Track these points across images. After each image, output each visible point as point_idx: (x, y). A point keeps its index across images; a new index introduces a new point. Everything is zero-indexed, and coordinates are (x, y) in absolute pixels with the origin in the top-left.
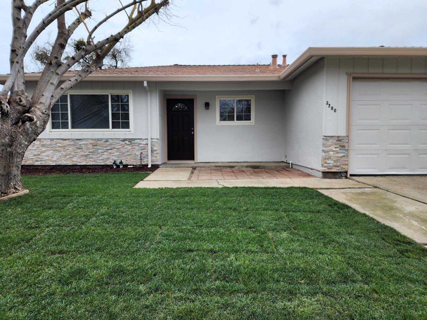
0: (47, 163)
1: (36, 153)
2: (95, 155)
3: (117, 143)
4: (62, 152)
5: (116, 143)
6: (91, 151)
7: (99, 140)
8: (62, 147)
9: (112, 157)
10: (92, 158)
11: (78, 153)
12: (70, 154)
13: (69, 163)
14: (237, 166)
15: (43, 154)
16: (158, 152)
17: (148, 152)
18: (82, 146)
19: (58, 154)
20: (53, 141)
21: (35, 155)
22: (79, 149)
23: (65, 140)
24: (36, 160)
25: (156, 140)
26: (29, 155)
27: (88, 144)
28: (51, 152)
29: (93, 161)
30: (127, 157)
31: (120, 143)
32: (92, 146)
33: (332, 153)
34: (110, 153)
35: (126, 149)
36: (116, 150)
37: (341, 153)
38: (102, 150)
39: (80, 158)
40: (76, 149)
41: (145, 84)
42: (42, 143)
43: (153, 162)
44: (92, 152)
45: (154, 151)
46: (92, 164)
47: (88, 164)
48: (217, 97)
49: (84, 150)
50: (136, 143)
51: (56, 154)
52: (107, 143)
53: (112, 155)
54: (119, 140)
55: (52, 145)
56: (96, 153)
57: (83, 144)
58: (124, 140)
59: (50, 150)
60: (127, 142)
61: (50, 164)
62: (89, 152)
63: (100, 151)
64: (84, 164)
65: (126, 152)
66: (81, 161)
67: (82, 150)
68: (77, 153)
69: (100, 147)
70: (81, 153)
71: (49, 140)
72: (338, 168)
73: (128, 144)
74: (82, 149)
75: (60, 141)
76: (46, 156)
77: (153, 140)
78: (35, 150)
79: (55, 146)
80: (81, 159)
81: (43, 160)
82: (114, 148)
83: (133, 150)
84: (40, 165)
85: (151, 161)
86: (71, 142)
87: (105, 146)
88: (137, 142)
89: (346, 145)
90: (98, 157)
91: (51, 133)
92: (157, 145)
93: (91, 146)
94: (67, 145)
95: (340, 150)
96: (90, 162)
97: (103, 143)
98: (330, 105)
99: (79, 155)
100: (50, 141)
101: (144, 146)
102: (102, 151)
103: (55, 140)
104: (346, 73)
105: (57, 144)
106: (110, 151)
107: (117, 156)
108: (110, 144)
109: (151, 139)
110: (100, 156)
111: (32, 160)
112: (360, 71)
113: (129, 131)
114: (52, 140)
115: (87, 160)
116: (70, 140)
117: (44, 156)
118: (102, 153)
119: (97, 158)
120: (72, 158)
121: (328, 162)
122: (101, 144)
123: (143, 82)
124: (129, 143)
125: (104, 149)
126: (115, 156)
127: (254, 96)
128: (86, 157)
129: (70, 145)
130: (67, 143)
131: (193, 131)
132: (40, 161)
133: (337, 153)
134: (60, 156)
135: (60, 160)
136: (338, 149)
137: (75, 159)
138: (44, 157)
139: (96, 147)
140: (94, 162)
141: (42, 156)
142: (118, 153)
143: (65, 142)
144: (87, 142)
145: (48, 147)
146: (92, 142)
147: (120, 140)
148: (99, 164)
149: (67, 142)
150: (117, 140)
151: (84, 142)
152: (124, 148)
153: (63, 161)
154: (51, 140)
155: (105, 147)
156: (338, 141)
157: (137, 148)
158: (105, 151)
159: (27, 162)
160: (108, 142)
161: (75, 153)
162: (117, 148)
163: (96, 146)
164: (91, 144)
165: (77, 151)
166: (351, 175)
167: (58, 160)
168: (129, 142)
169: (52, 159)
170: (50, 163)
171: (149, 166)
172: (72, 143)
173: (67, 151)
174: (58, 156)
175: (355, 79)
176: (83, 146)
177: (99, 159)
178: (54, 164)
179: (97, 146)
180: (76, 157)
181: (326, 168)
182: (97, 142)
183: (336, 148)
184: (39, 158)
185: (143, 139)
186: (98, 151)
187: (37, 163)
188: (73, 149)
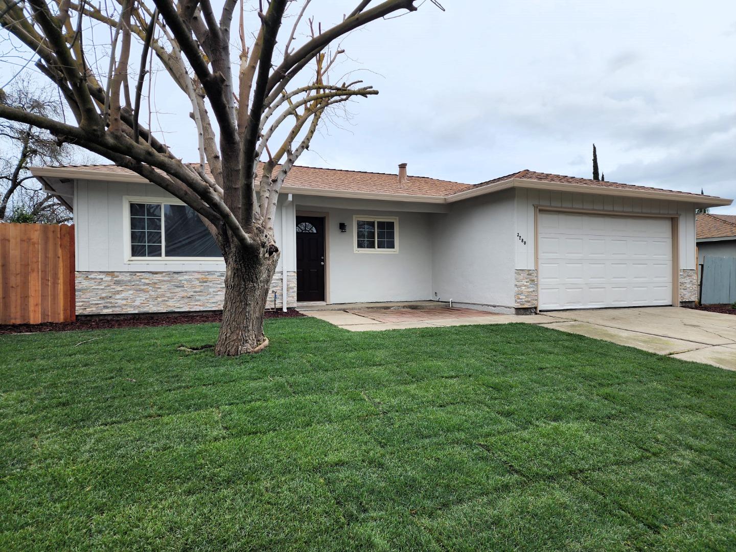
0: (124, 310)
1: (104, 295)
2: (203, 296)
4: (150, 293)
6: (198, 290)
7: (209, 273)
8: (150, 285)
10: (199, 300)
11: (176, 294)
12: (163, 296)
13: (162, 309)
14: (392, 307)
15: (118, 297)
16: (295, 289)
17: (282, 290)
18: (183, 282)
19: (144, 296)
20: (136, 275)
21: (102, 298)
22: (177, 287)
23: (156, 273)
24: (104, 307)
25: (293, 274)
26: (91, 298)
27: (193, 279)
28: (131, 292)
29: (200, 306)
32: (200, 282)
33: (524, 288)
37: (531, 287)
38: (214, 288)
39: (179, 300)
40: (173, 287)
41: (290, 198)
42: (115, 279)
43: (289, 304)
44: (199, 292)
45: (290, 289)
46: (198, 310)
47: (192, 310)
48: (354, 216)
49: (186, 289)
51: (141, 295)
55: (134, 281)
56: (205, 293)
57: (185, 280)
59: (130, 290)
61: (129, 312)
62: (194, 292)
63: (211, 290)
64: (187, 310)
66: (182, 306)
67: (183, 289)
68: (175, 293)
69: (211, 285)
70: (182, 293)
71: (128, 274)
72: (529, 304)
74: (183, 287)
75: (147, 275)
76: (122, 299)
77: (289, 274)
78: (102, 289)
79: (138, 282)
80: (182, 302)
81: (116, 305)
84: (111, 313)
85: (287, 303)
86: (164, 277)
87: (219, 282)
89: (535, 279)
90: (208, 298)
91: (131, 263)
92: (294, 281)
93: (197, 282)
94: (158, 281)
95: (531, 284)
96: (195, 307)
97: (216, 278)
98: (520, 237)
99: (179, 297)
100: (130, 275)
101: (276, 281)
102: (215, 290)
103: (138, 274)
104: (533, 205)
105: (143, 281)
109: (287, 272)
110: (211, 297)
111: (97, 306)
112: (545, 204)
114: (133, 273)
115: (191, 304)
116: (164, 274)
117: (119, 299)
118: (214, 293)
119: (207, 301)
120: (167, 301)
121: (521, 297)
122: (214, 279)
123: (287, 195)
125: (217, 287)
127: (397, 218)
128: (189, 299)
129: (163, 281)
130: (159, 279)
131: (323, 261)
132: (112, 307)
133: (528, 288)
134: (146, 299)
135: (147, 305)
136: (528, 284)
137: (171, 303)
138: (119, 301)
139: (205, 284)
140: (202, 307)
141: (116, 299)
143: (156, 277)
144: (191, 277)
145: (126, 286)
146: (200, 276)
148: (209, 309)
149: (159, 277)
151: (186, 277)
153: (151, 306)
154: (131, 273)
155: (218, 284)
156: (528, 275)
158: (219, 289)
159: (88, 310)
161: (171, 293)
164: (198, 279)
165: (175, 291)
166: (540, 311)
167: (143, 305)
169: (134, 303)
170: (129, 310)
171: (285, 310)
172: (166, 278)
173: (159, 290)
174: (144, 299)
175: (540, 210)
176: (185, 282)
177: (210, 301)
178: (136, 312)
179: (206, 282)
180: (173, 300)
181: (519, 304)
182: (207, 276)
183: (526, 282)
184: (111, 303)
186: (208, 290)
187: (105, 311)
188: (169, 287)
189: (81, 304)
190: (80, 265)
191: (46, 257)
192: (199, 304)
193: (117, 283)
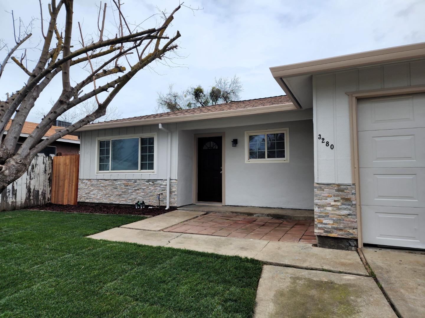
1: (87, 192)
2: (126, 195)
3: (143, 184)
4: (103, 192)
5: (142, 183)
6: (123, 191)
7: (130, 180)
8: (104, 187)
9: (139, 197)
10: (124, 197)
11: (114, 193)
13: (108, 201)
14: (256, 214)
15: (92, 193)
16: (176, 193)
17: (167, 193)
19: (101, 193)
21: (86, 194)
22: (115, 188)
24: (87, 198)
25: (175, 181)
26: (83, 193)
28: (96, 191)
29: (124, 201)
30: (150, 197)
31: (145, 184)
32: (125, 186)
33: (330, 208)
34: (137, 194)
35: (149, 190)
36: (142, 190)
37: (345, 209)
39: (115, 197)
40: (113, 189)
41: (160, 126)
42: (91, 183)
43: (171, 203)
44: (124, 192)
45: (172, 192)
46: (123, 203)
47: (120, 203)
48: (246, 132)
49: (118, 190)
50: (158, 184)
51: (100, 193)
52: (136, 184)
53: (139, 195)
54: (145, 180)
55: (97, 185)
56: (127, 193)
57: (118, 184)
58: (149, 181)
59: (96, 189)
60: (151, 183)
61: (95, 202)
63: (130, 191)
64: (118, 203)
65: (149, 193)
66: (116, 200)
67: (117, 190)
68: (114, 192)
69: (130, 188)
70: (116, 192)
72: (341, 233)
73: (152, 185)
74: (117, 188)
75: (103, 181)
77: (172, 181)
78: (87, 188)
79: (99, 185)
81: (91, 197)
82: (140, 189)
83: (155, 190)
84: (89, 202)
85: (170, 203)
86: (110, 182)
87: (133, 186)
88: (158, 183)
89: (353, 197)
90: (128, 196)
91: (98, 174)
92: (175, 186)
93: (123, 186)
94: (107, 185)
95: (343, 204)
96: (122, 201)
97: (133, 184)
98: (323, 139)
99: (115, 194)
100: (97, 181)
101: (164, 187)
103: (100, 181)
104: (345, 93)
105: (101, 184)
106: (137, 191)
107: (142, 197)
108: (138, 185)
109: (170, 180)
110: (130, 196)
111: (84, 197)
112: (366, 90)
113: (153, 172)
114: (98, 180)
115: (120, 199)
118: (131, 193)
119: (127, 198)
120: (110, 197)
121: (324, 221)
122: (131, 184)
123: (158, 125)
124: (153, 184)
125: (132, 189)
126: (141, 196)
127: (288, 129)
128: (119, 196)
129: (109, 185)
131: (222, 170)
132: (89, 198)
133: (339, 209)
134: (102, 195)
135: (102, 198)
136: (339, 204)
137: (112, 198)
138: (92, 195)
139: (127, 187)
140: (125, 202)
141: (91, 194)
142: (143, 194)
143: (106, 182)
144: (121, 183)
145: (95, 187)
146: (125, 182)
147: (146, 180)
148: (129, 204)
149: (107, 182)
150: (143, 180)
151: (119, 183)
152: (148, 188)
153: (104, 199)
154: (97, 180)
155: (133, 187)
156: (338, 190)
157: (159, 188)
158: (133, 191)
159: (81, 199)
160: (136, 182)
161: (112, 192)
162: (143, 189)
163: (127, 186)
164: (124, 184)
165: (113, 191)
166: (366, 245)
167: (100, 198)
168: (152, 183)
169: (97, 197)
170: (95, 200)
171: (167, 208)
172: (110, 183)
173: (107, 190)
174: (101, 195)
175: (359, 100)
176: (118, 186)
177: (129, 198)
178: (98, 202)
180: (113, 196)
181: (322, 231)
182: (129, 182)
183: (335, 201)
184: (89, 196)
185: (163, 180)
186: (128, 191)
187: (87, 201)
188: (111, 189)
189: (80, 196)
190: (81, 177)
191: (70, 172)
192: (124, 199)
193: (92, 185)
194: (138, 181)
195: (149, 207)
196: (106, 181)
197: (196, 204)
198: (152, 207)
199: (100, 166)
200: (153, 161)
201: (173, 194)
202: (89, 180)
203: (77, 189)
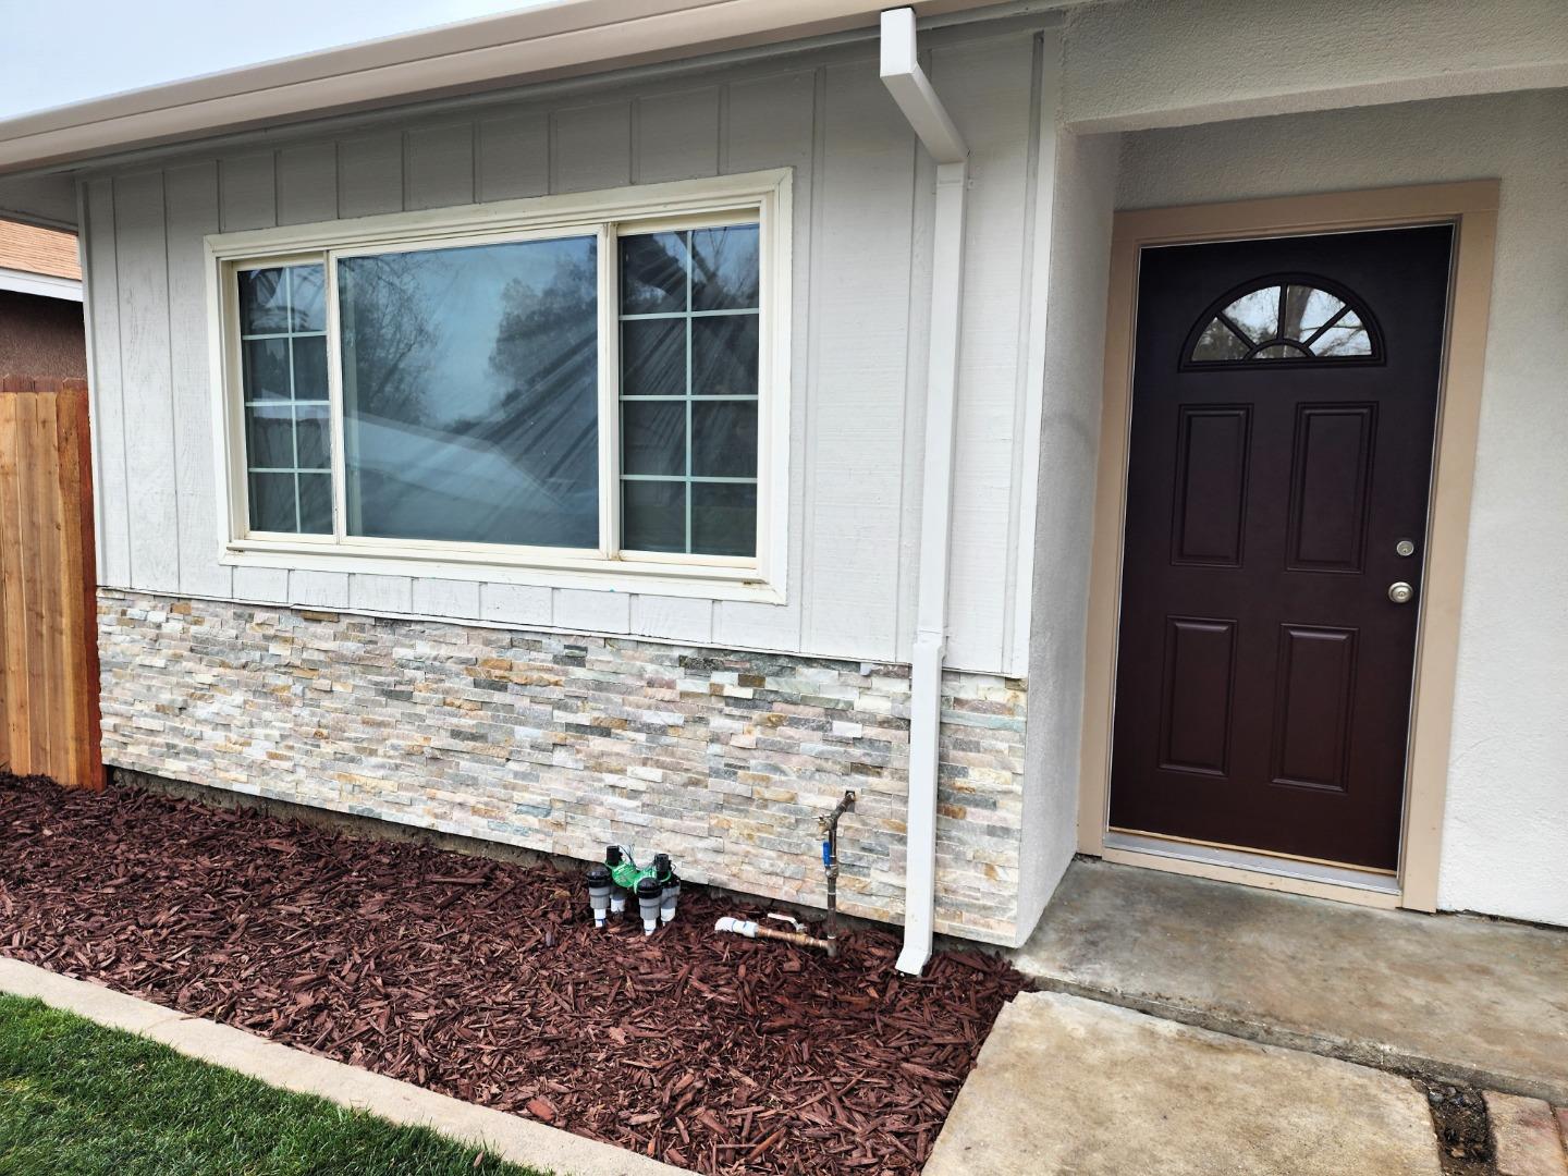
0: (222, 774)
1: (165, 697)
2: (486, 759)
3: (651, 684)
4: (295, 711)
5: (640, 676)
6: (467, 723)
7: (521, 638)
8: (296, 673)
9: (612, 799)
10: (471, 782)
11: (386, 731)
12: (337, 732)
13: (334, 795)
15: (202, 710)
16: (1009, 813)
17: (905, 800)
18: (409, 673)
19: (277, 721)
20: (251, 616)
21: (162, 710)
22: (392, 695)
23: (313, 617)
24: (170, 746)
25: (1001, 695)
26: (138, 706)
27: (449, 665)
28: (238, 697)
29: (475, 811)
30: (726, 815)
31: (670, 685)
32: (476, 684)
34: (597, 765)
35: (716, 748)
36: (641, 737)
38: (539, 726)
39: (397, 767)
40: (371, 695)
42: (194, 629)
43: (956, 910)
44: (474, 737)
45: (969, 802)
47: (443, 827)
49: (420, 710)
50: (804, 701)
51: (267, 715)
52: (578, 672)
53: (611, 779)
54: (663, 652)
55: (244, 647)
56: (496, 744)
57: (420, 663)
58: (705, 661)
59: (235, 685)
60: (728, 681)
61: (236, 788)
62: (456, 734)
63: (524, 733)
64: (423, 823)
65: (715, 773)
66: (405, 796)
67: (408, 708)
68: (381, 724)
69: (522, 703)
70: (405, 729)
71: (229, 613)
73: (737, 701)
74: (407, 697)
75: (288, 624)
76: (216, 726)
77: (967, 690)
78: (163, 671)
79: (257, 655)
80: (405, 776)
81: (199, 746)
82: (625, 723)
83: (776, 759)
85: (936, 901)
86: (346, 637)
87: (556, 694)
88: (805, 692)
90: (510, 778)
91: (241, 559)
92: (1003, 746)
93: (462, 684)
94: (322, 657)
96: (457, 814)
97: (550, 670)
99: (394, 747)
100: (237, 616)
101: (872, 732)
102: (538, 734)
103: (260, 616)
105: (274, 648)
106: (597, 743)
107: (646, 798)
108: (599, 686)
109: (947, 673)
110: (524, 776)
111: (151, 739)
113: (748, 582)
114: (245, 610)
115: (441, 794)
116: (345, 621)
117: (205, 721)
118: (540, 757)
119: (502, 793)
120: (352, 760)
122: (535, 675)
124: (747, 693)
125: (549, 723)
126: (634, 794)
128: (434, 767)
129: (339, 659)
130: (325, 646)
131: (1413, 570)
132: (188, 751)
134: (283, 737)
135: (287, 765)
137: (365, 773)
138: (207, 731)
139: (498, 697)
140: (484, 822)
141: (198, 721)
142: (655, 774)
143: (315, 636)
144: (444, 651)
145: (223, 664)
146: (475, 650)
147: (676, 653)
148: (516, 841)
149: (322, 638)
150: (652, 652)
151: (424, 649)
152: (702, 731)
153: (301, 773)
154: (239, 610)
155: (560, 705)
157: (812, 743)
158: (560, 735)
159: (130, 749)
160: (580, 662)
161: (366, 723)
162: (647, 728)
163: (499, 685)
164: (469, 664)
165: (380, 714)
167: (274, 763)
168: (744, 681)
169: (246, 750)
170: (233, 774)
171: (913, 959)
172: (351, 647)
173: (326, 703)
174: (276, 734)
176: (419, 674)
177: (517, 796)
178: (255, 790)
179: (503, 688)
180: (374, 760)
182: (510, 654)
184: (184, 733)
185: (865, 669)
186: (511, 733)
187: (173, 768)
188: (359, 694)
189: (117, 720)
190: (113, 570)
191: (33, 525)
192: (472, 801)
193: (201, 649)
194: (596, 654)
195: (725, 924)
196: (315, 628)
197: (1108, 855)
198: (749, 928)
199: (257, 485)
200: (750, 466)
201: (977, 816)
202: (177, 603)
203: (90, 667)
